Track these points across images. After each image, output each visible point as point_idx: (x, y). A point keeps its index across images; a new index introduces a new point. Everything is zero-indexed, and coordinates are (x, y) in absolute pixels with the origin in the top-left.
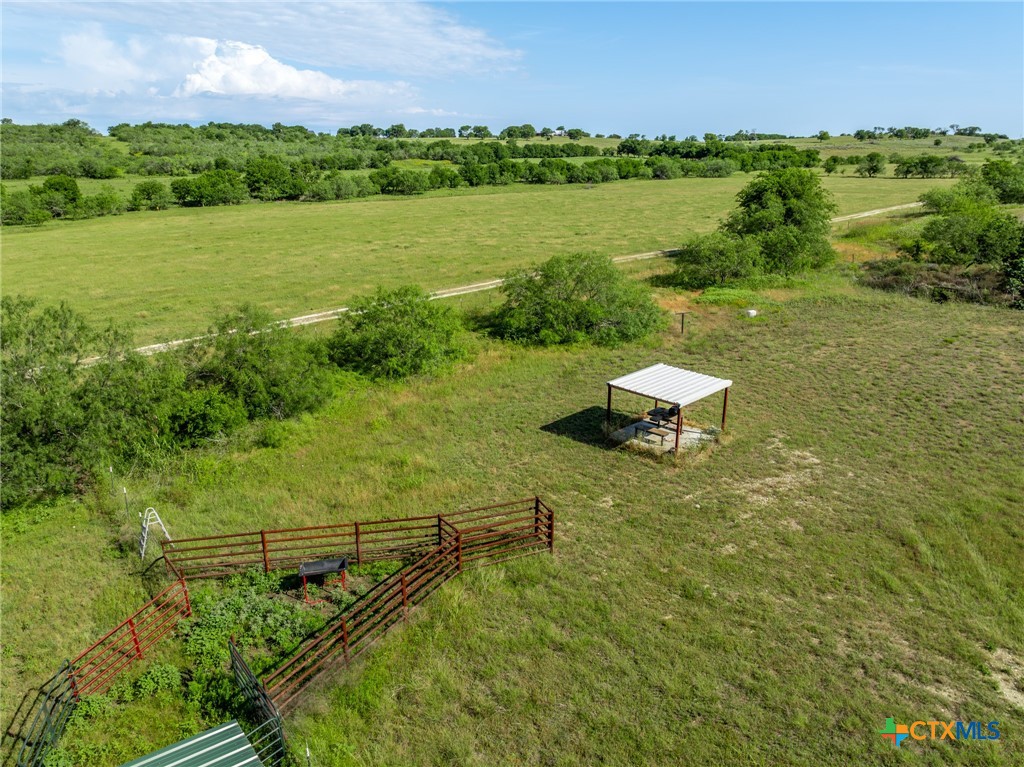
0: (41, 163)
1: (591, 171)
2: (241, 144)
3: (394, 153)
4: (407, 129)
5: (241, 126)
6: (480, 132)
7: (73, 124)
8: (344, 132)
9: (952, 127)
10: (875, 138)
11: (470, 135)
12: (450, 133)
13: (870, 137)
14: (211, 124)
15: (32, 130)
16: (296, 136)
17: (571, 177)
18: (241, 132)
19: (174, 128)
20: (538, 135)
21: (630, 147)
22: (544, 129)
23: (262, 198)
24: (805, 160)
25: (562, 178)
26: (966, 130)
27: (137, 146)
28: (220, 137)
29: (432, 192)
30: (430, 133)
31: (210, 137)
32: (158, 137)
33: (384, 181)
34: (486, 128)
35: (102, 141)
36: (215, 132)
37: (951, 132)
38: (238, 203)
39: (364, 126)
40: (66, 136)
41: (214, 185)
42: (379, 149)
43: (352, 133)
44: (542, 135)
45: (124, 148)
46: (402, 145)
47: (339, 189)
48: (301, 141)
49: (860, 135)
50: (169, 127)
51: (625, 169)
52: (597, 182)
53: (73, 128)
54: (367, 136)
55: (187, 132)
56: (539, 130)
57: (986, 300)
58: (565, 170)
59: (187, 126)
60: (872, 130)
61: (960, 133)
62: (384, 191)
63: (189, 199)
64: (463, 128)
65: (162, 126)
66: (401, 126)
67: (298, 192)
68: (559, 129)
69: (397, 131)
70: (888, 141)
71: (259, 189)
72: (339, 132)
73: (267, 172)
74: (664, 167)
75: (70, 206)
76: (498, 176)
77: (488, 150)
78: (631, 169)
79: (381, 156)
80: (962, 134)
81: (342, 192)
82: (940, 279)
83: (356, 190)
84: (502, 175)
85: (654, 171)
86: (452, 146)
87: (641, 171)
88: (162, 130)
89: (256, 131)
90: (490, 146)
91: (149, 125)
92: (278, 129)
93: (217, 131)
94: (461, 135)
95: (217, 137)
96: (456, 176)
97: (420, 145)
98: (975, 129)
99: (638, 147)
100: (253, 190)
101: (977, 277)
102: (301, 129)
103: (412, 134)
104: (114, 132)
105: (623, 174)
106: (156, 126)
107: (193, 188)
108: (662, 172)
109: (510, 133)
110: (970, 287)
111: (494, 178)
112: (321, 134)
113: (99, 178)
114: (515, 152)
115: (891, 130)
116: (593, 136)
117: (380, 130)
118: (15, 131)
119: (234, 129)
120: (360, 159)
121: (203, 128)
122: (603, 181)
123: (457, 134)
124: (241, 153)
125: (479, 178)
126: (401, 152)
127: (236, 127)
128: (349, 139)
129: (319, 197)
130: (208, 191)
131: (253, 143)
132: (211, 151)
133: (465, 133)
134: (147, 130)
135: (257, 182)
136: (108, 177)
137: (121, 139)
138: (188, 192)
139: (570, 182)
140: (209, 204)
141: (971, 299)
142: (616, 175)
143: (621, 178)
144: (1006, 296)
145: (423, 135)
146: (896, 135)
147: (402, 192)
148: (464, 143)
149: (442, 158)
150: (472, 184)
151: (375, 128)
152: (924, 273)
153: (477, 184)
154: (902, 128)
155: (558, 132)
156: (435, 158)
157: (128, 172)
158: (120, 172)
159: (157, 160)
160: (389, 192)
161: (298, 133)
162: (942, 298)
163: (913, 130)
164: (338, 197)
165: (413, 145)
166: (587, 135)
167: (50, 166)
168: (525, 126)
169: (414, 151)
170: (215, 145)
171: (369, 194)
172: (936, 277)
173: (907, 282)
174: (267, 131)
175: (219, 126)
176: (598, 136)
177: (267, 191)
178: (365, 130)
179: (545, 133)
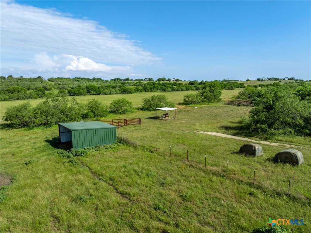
0: (32, 87)
1: (178, 88)
2: (84, 82)
3: (126, 85)
4: (130, 79)
5: (84, 78)
6: (150, 79)
7: (39, 77)
8: (112, 80)
9: (286, 77)
10: (263, 81)
11: (147, 81)
12: (142, 80)
13: (261, 80)
14: (76, 78)
15: (29, 79)
16: (99, 81)
17: (173, 90)
18: (84, 80)
19: (66, 78)
20: (167, 80)
21: (191, 83)
22: (169, 79)
23: (90, 94)
24: (240, 86)
25: (171, 90)
26: (290, 78)
27: (56, 83)
28: (78, 81)
29: (135, 93)
30: (136, 80)
31: (76, 81)
32: (62, 81)
33: (122, 90)
34: (152, 78)
35: (47, 82)
36: (77, 80)
37: (286, 79)
38: (84, 95)
39: (118, 78)
40: (38, 80)
41: (78, 91)
42: (122, 83)
43: (115, 80)
44: (168, 80)
45: (53, 83)
46: (128, 83)
47: (110, 92)
48: (100, 82)
49: (258, 80)
50: (64, 78)
51: (188, 88)
52: (180, 91)
53: (39, 79)
54: (119, 81)
55: (69, 79)
56: (167, 79)
57: (248, 106)
58: (171, 88)
59: (69, 78)
60: (262, 78)
61: (289, 79)
62: (122, 93)
63: (72, 94)
64: (145, 79)
65: (62, 78)
66: (128, 78)
67: (100, 93)
68: (173, 79)
69: (127, 79)
70: (267, 81)
71: (90, 92)
72: (111, 80)
73: (92, 88)
74: (199, 87)
75: (43, 95)
76: (153, 89)
77: (152, 84)
78: (190, 88)
79: (122, 85)
80: (290, 79)
81: (111, 93)
82: (240, 102)
83: (115, 92)
84: (154, 89)
85: (196, 88)
86: (142, 83)
87: (192, 88)
88: (63, 79)
89: (88, 79)
90: (152, 83)
91: (59, 78)
92: (94, 79)
93: (77, 79)
94: (145, 81)
95: (77, 81)
96: (141, 89)
97: (133, 83)
98: (293, 78)
99: (194, 83)
100: (88, 92)
101: (247, 102)
102: (100, 79)
103: (131, 80)
104: (49, 80)
105: (187, 89)
106: (61, 78)
107: (73, 91)
108: (198, 89)
109: (159, 80)
110: (245, 103)
111: (152, 90)
112: (106, 80)
113: (47, 90)
114: (159, 84)
115: (268, 78)
116: (183, 81)
117: (122, 79)
118: (24, 79)
119: (82, 79)
120: (116, 86)
121: (74, 79)
122: (182, 91)
123: (144, 80)
124: (84, 85)
125: (148, 90)
126: (128, 84)
127: (82, 78)
128: (114, 81)
129: (105, 94)
130: (77, 92)
131: (87, 82)
132: (76, 84)
133: (146, 80)
134: (59, 79)
135: (90, 90)
136: (50, 90)
137: (52, 81)
138: (72, 92)
139: (172, 91)
140: (77, 95)
141: (245, 105)
142: (185, 89)
143: (187, 90)
144: (252, 105)
145: (134, 81)
146: (269, 80)
147: (127, 93)
148: (146, 82)
149: (139, 86)
150: (146, 91)
151: (121, 79)
152: (237, 101)
153: (147, 91)
154: (271, 78)
155: (173, 80)
156: (137, 86)
157: (55, 89)
158: (53, 89)
159: (62, 86)
160: (124, 93)
161: (99, 80)
162: (239, 105)
163: (274, 78)
164: (110, 94)
165: (131, 83)
166: (181, 81)
167: (35, 87)
168: (163, 78)
169: (131, 84)
170: (77, 83)
171: (118, 93)
172: (239, 102)
173: (233, 103)
174: (91, 80)
175: (78, 78)
176: (184, 81)
177: (92, 92)
178: (118, 79)
179: (169, 80)
